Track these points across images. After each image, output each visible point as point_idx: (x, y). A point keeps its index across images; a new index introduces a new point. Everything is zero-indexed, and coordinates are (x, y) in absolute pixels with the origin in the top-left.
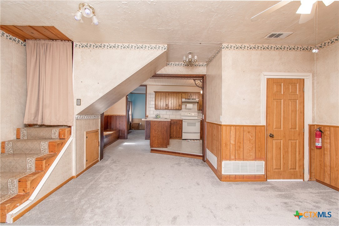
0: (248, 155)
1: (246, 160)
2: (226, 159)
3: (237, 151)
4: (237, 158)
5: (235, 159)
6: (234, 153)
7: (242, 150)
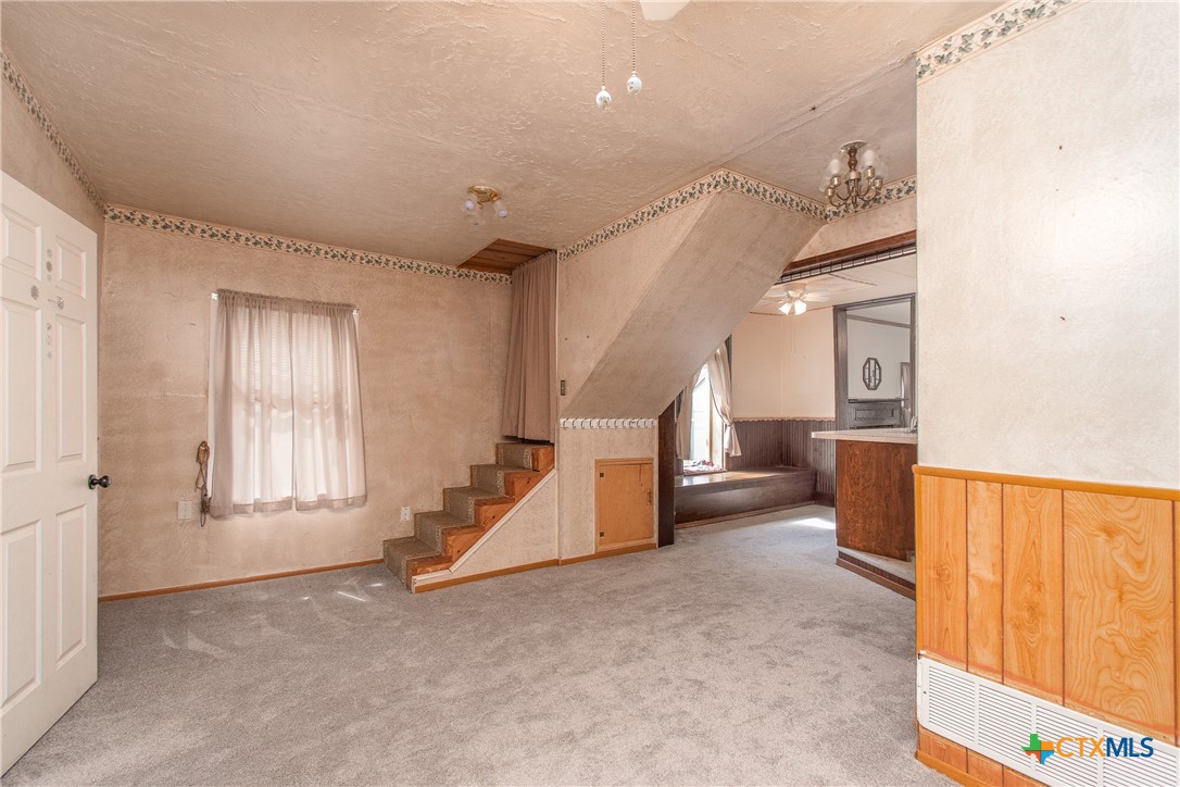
0: (1104, 679)
1: (1085, 703)
2: (943, 653)
3: (1017, 627)
4: (1015, 671)
5: (1003, 673)
6: (994, 635)
7: (1052, 631)
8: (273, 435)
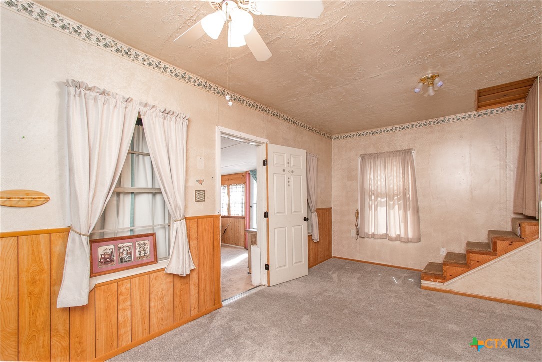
8: (379, 208)
